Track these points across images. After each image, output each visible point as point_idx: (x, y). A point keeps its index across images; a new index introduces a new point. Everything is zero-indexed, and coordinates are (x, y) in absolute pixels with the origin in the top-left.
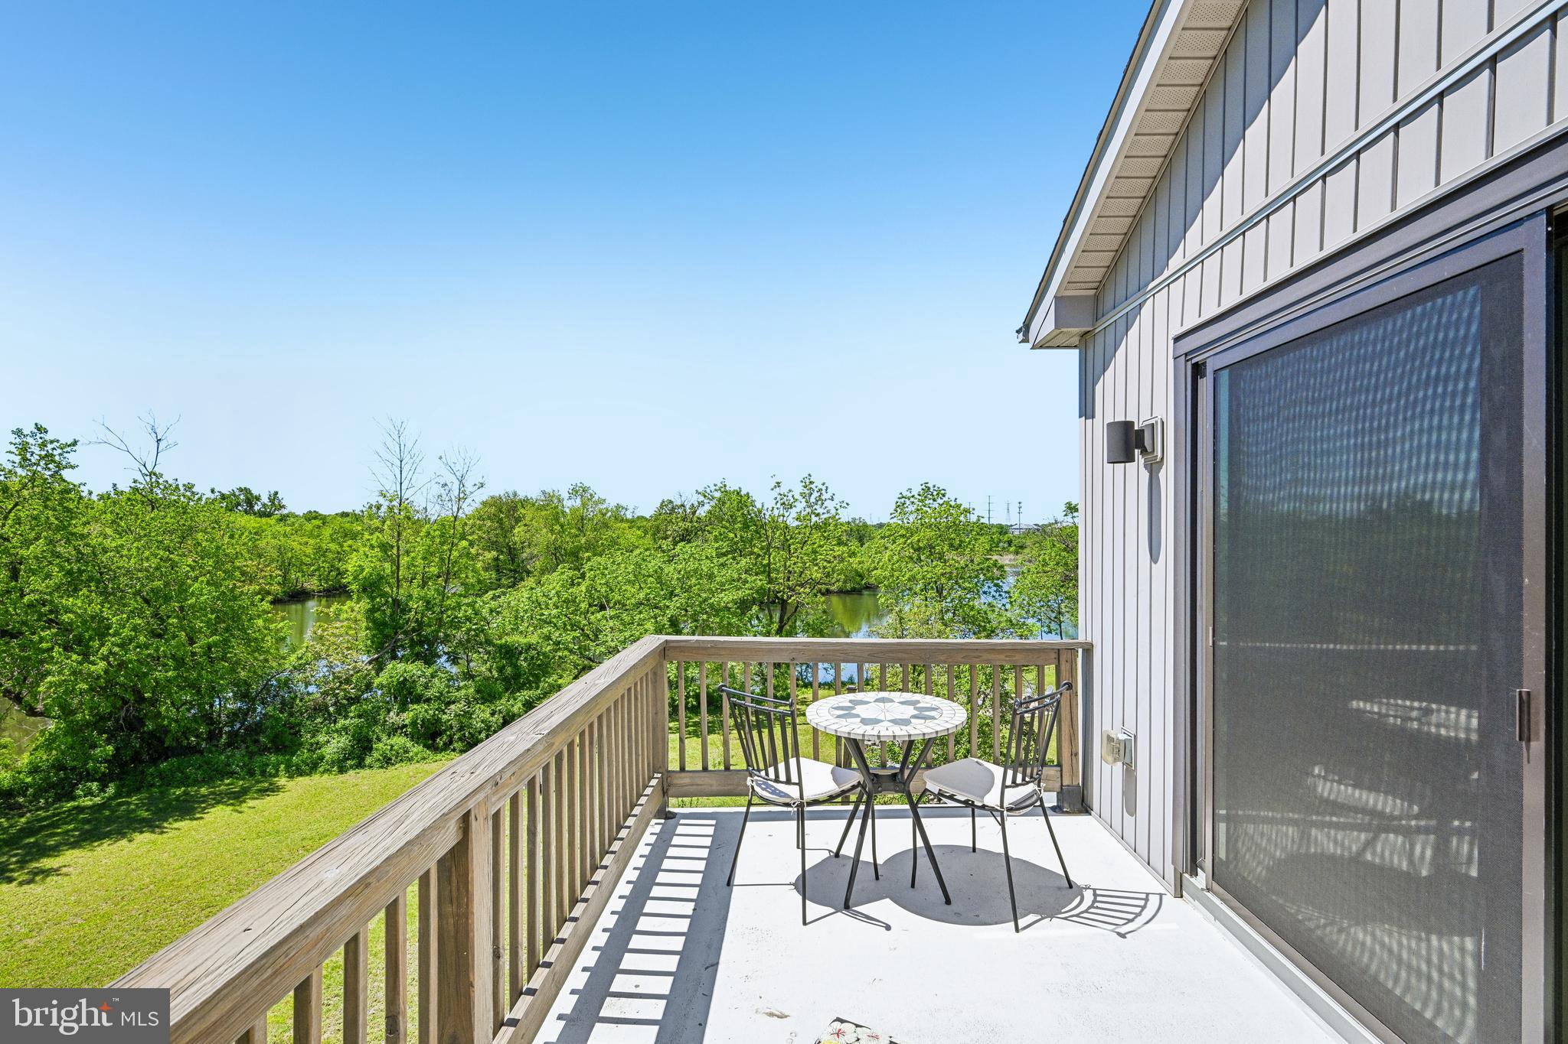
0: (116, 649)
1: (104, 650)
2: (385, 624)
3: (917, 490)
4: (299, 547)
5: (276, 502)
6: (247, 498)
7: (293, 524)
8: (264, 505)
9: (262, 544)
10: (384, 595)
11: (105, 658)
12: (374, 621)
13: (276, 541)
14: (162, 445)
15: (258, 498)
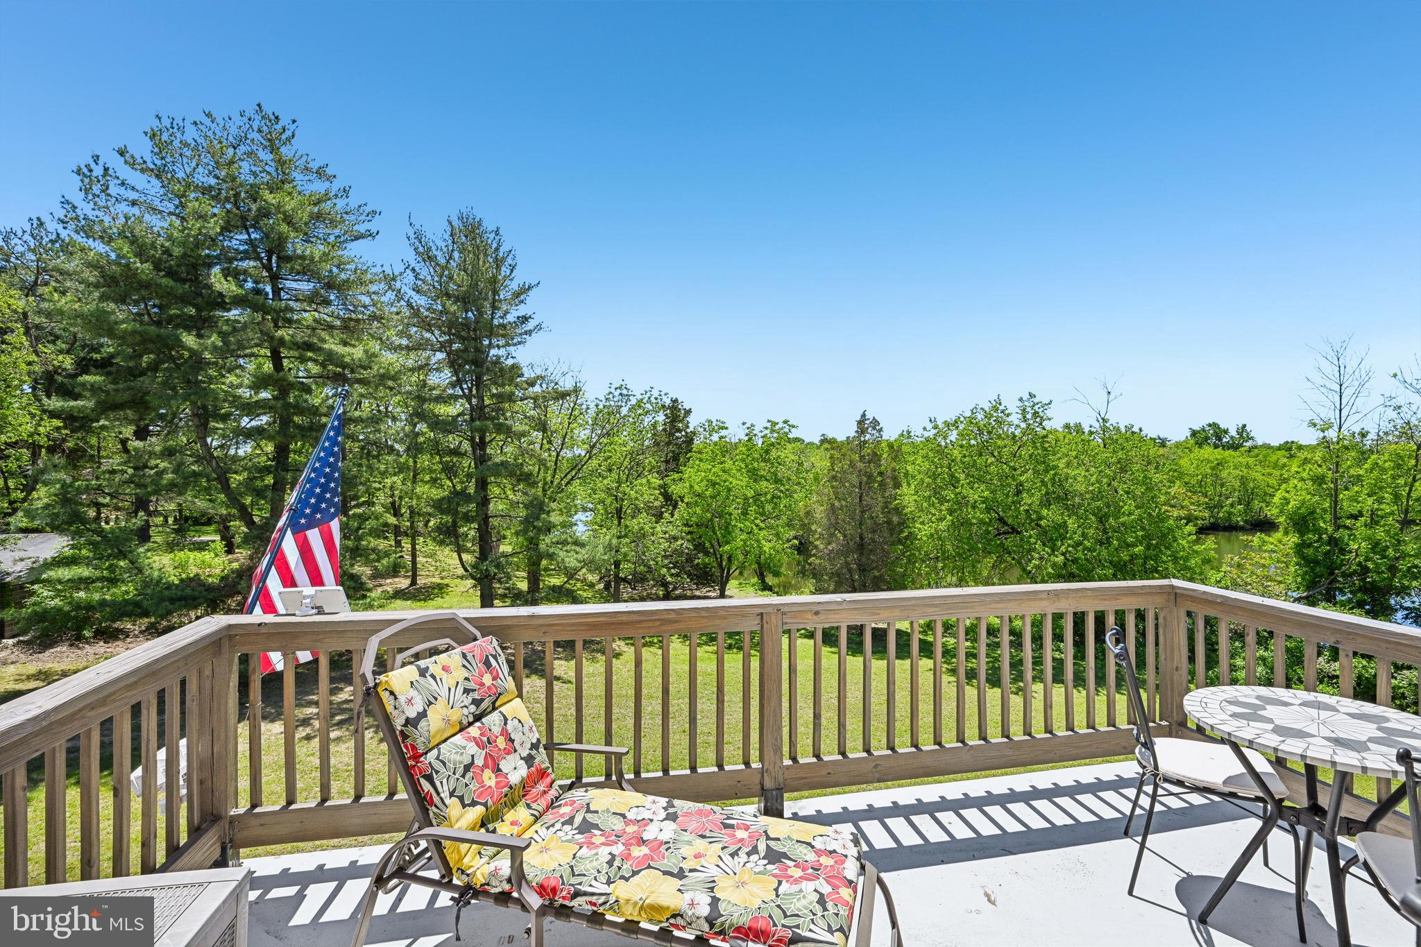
0: (1070, 549)
1: (1063, 549)
2: (1317, 562)
4: (1261, 477)
5: (1244, 435)
6: (1215, 432)
7: (1257, 456)
8: (1232, 437)
9: (1224, 474)
10: (1318, 531)
11: (1063, 554)
12: (1304, 557)
13: (1238, 472)
14: (1112, 397)
15: (1226, 432)
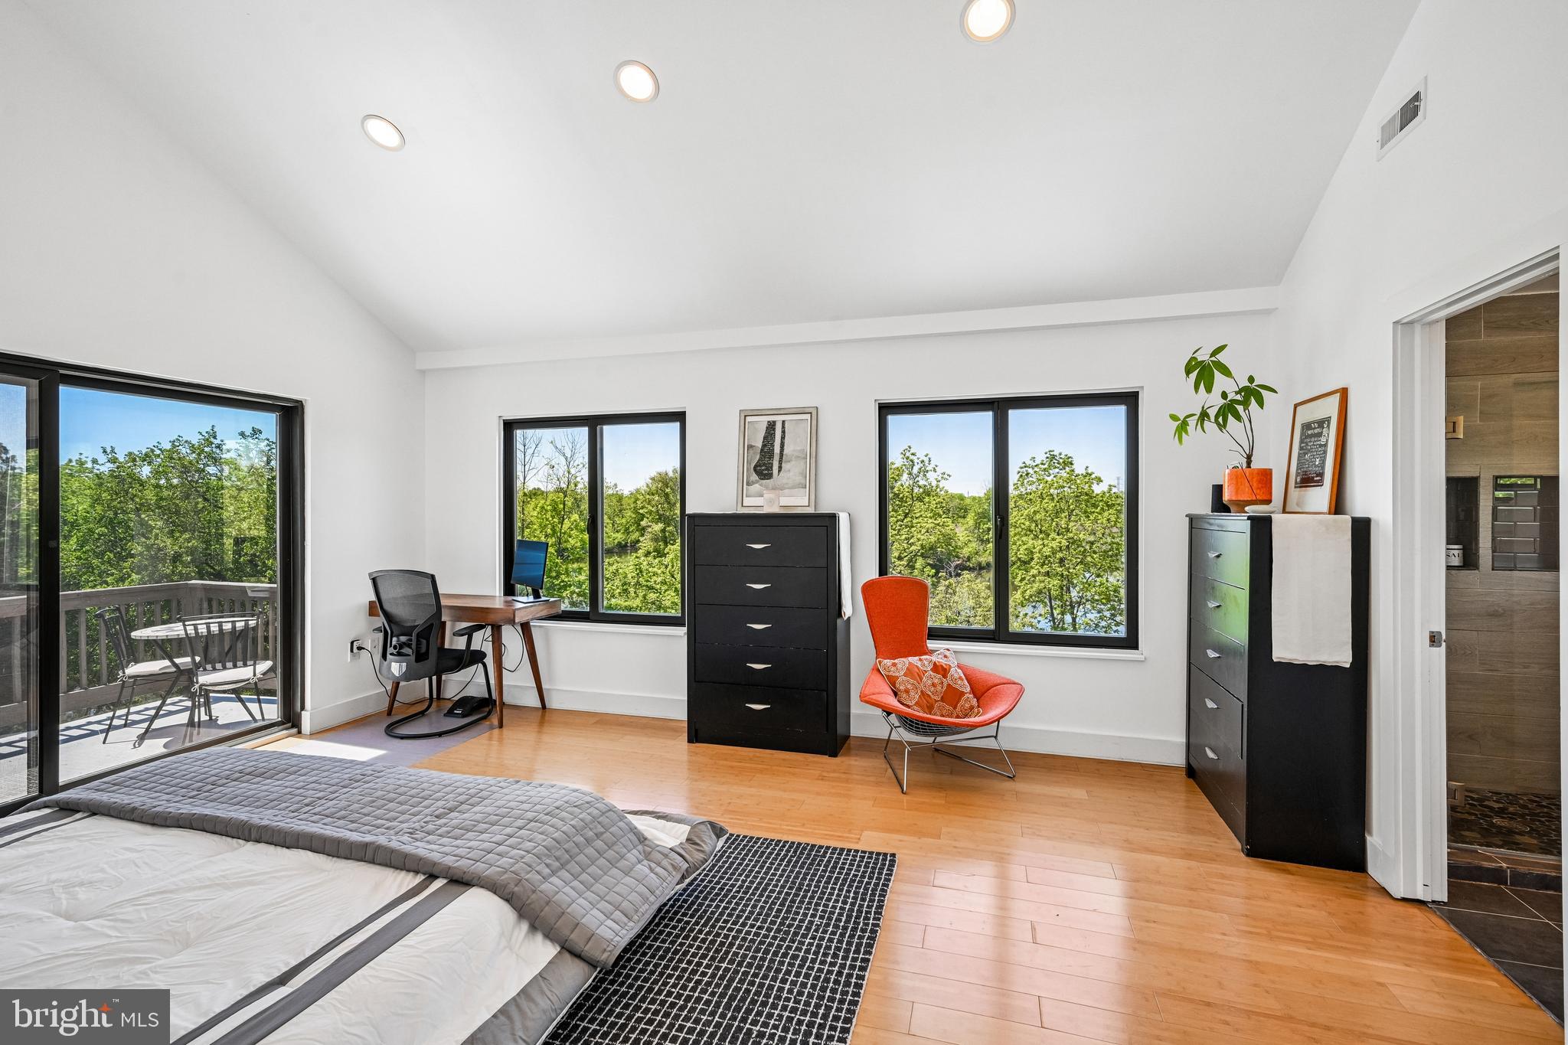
3: (1041, 457)
